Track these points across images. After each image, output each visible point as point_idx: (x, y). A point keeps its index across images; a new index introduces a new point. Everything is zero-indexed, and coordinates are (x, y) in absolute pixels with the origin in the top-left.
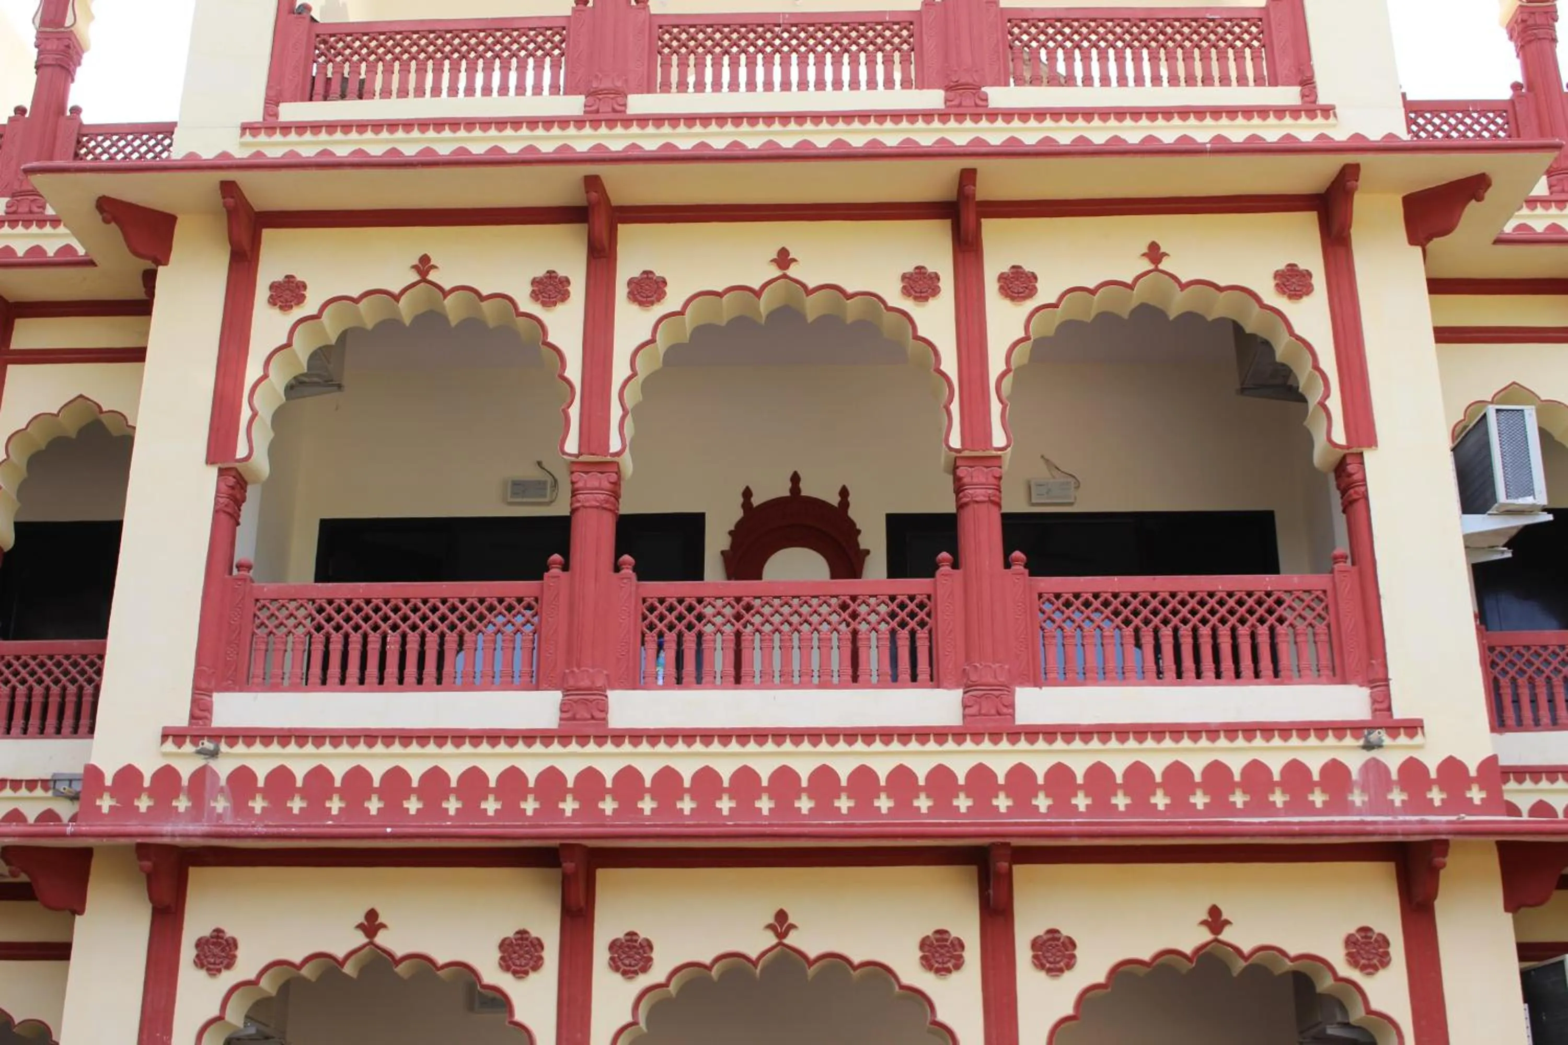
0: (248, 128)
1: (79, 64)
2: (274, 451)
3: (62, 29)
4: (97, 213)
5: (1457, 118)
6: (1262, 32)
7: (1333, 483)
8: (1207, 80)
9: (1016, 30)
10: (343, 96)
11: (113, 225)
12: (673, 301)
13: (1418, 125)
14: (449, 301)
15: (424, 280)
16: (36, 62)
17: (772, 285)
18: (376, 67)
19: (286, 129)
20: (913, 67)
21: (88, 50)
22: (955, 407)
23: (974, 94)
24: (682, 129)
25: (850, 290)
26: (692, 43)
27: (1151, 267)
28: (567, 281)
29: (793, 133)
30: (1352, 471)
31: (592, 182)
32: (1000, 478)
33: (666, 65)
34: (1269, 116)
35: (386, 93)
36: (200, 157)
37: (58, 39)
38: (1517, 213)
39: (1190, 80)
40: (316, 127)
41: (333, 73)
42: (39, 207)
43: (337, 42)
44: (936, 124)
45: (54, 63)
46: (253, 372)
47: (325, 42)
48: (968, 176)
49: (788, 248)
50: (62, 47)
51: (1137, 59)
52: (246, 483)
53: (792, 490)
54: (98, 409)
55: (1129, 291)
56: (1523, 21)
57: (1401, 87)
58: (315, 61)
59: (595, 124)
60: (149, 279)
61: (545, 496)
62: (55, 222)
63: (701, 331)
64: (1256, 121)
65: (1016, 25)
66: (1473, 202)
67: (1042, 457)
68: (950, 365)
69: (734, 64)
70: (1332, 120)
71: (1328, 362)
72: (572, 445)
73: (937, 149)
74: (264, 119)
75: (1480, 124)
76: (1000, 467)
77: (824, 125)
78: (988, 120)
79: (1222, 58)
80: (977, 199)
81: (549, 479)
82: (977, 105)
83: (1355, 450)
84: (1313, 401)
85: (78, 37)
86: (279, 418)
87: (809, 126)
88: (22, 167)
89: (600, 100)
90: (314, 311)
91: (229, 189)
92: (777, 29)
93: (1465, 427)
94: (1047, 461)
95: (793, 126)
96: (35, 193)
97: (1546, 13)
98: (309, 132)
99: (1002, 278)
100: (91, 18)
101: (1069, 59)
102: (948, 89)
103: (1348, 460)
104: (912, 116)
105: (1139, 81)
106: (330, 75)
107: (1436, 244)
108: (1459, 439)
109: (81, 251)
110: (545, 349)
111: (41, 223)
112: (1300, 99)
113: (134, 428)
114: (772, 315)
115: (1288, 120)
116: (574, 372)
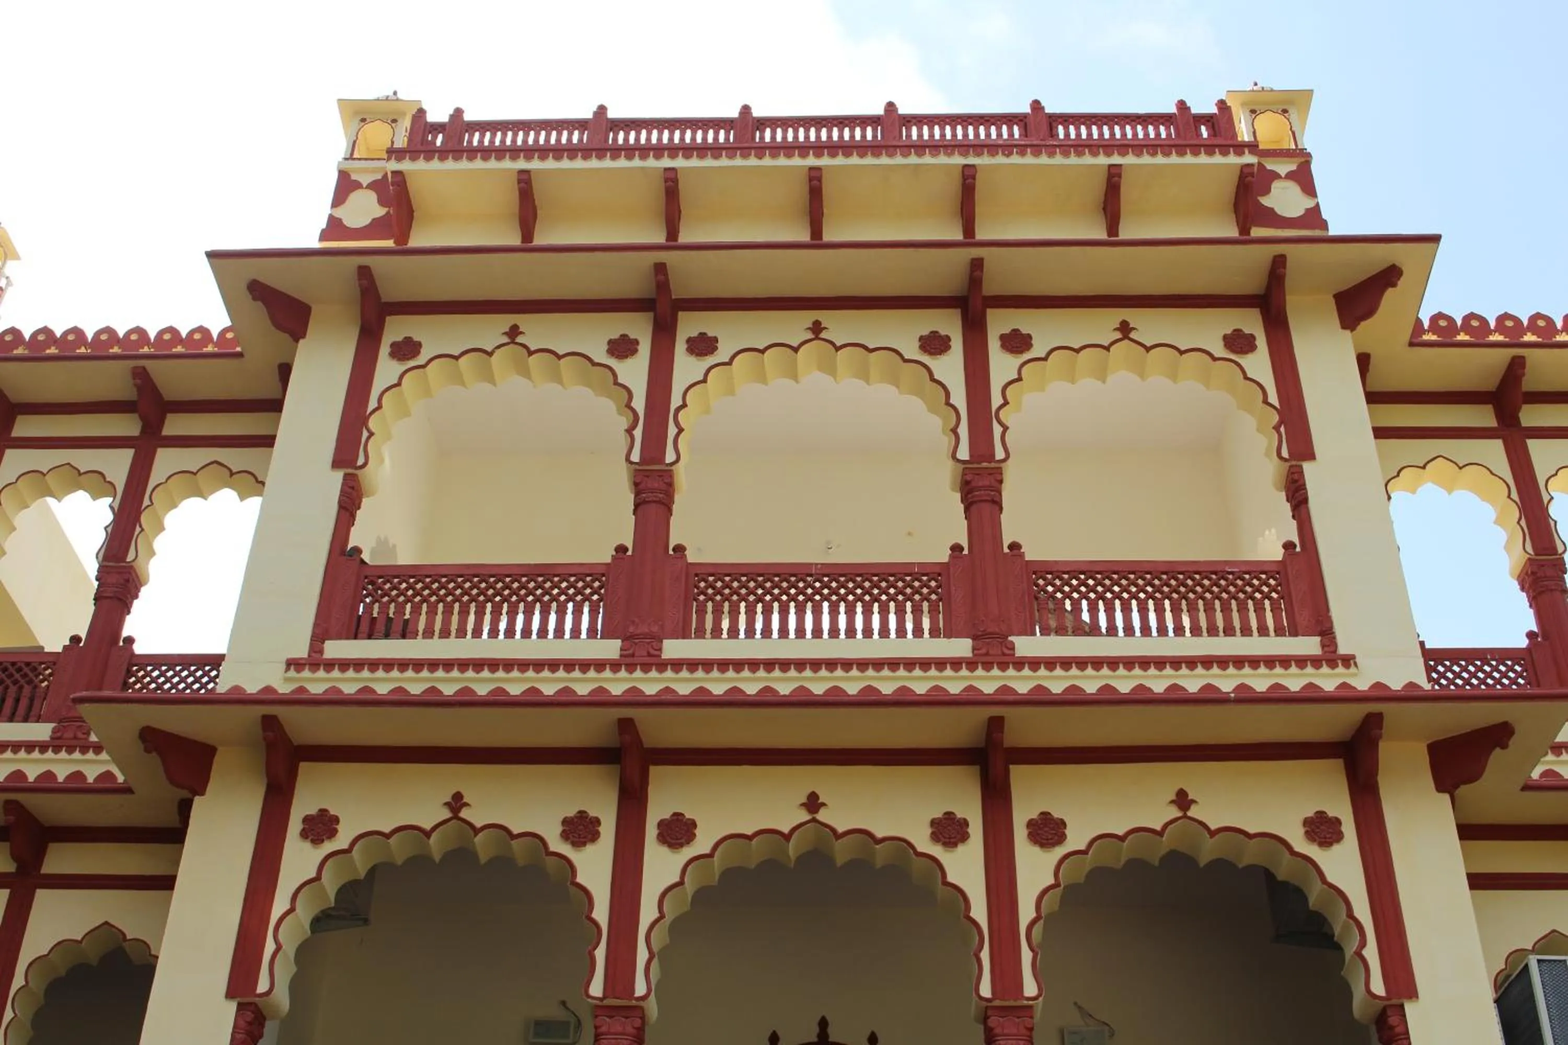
0: (294, 664)
1: (136, 597)
2: (295, 986)
3: (124, 564)
4: (140, 742)
5: (1475, 666)
6: (1280, 585)
7: (1375, 1037)
8: (1229, 631)
9: (1041, 582)
10: (387, 636)
11: (154, 754)
12: (702, 844)
13: (1438, 672)
14: (479, 839)
15: (456, 816)
16: (96, 594)
17: (800, 830)
18: (421, 608)
19: (330, 665)
20: (941, 616)
21: (146, 583)
22: (985, 955)
23: (1001, 643)
24: (715, 674)
25: (879, 834)
26: (727, 591)
27: (1180, 814)
28: (597, 822)
29: (823, 679)
30: (1395, 1024)
31: (626, 725)
32: (1031, 1029)
33: (702, 612)
34: (1290, 666)
35: (429, 633)
36: (245, 691)
37: (120, 573)
38: (1542, 759)
39: (1212, 631)
40: (358, 665)
41: (378, 613)
42: (84, 734)
43: (385, 583)
44: (964, 672)
45: (111, 595)
46: (279, 906)
47: (372, 583)
48: (996, 724)
49: (817, 792)
50: (122, 581)
51: (1160, 611)
52: (264, 1019)
53: (819, 1036)
54: (121, 937)
55: (1158, 837)
56: (1533, 573)
57: (1419, 636)
58: (362, 601)
59: (631, 668)
60: (185, 808)
61: (567, 1037)
62: (98, 749)
63: (729, 874)
64: (1278, 670)
65: (1041, 577)
66: (1497, 752)
67: (1075, 1004)
68: (979, 912)
69: (767, 613)
70: (1353, 670)
71: (1363, 911)
72: (596, 988)
73: (965, 697)
74: (309, 656)
75: (1499, 671)
76: (1032, 1017)
77: (855, 672)
78: (1015, 668)
79: (1243, 609)
80: (1005, 746)
81: (573, 1020)
82: (1004, 654)
83: (1395, 1001)
84: (1349, 952)
85: (137, 571)
86: (304, 952)
87: (839, 672)
88: (71, 696)
89: (636, 644)
90: (345, 846)
91: (269, 722)
92: (809, 579)
93: (1508, 976)
94: (1080, 1008)
95: (823, 673)
96: (80, 719)
97: (1555, 565)
98: (351, 669)
99: (1031, 824)
100: (152, 553)
101: (1093, 610)
102: (975, 638)
103: (1389, 1012)
104: (941, 664)
105: (1162, 631)
106: (375, 615)
107: (1464, 791)
108: (1503, 989)
109: (121, 778)
110: (573, 890)
111: (84, 750)
112: (1320, 649)
113: (157, 957)
114: (799, 859)
115: (1310, 670)
116: (601, 914)
